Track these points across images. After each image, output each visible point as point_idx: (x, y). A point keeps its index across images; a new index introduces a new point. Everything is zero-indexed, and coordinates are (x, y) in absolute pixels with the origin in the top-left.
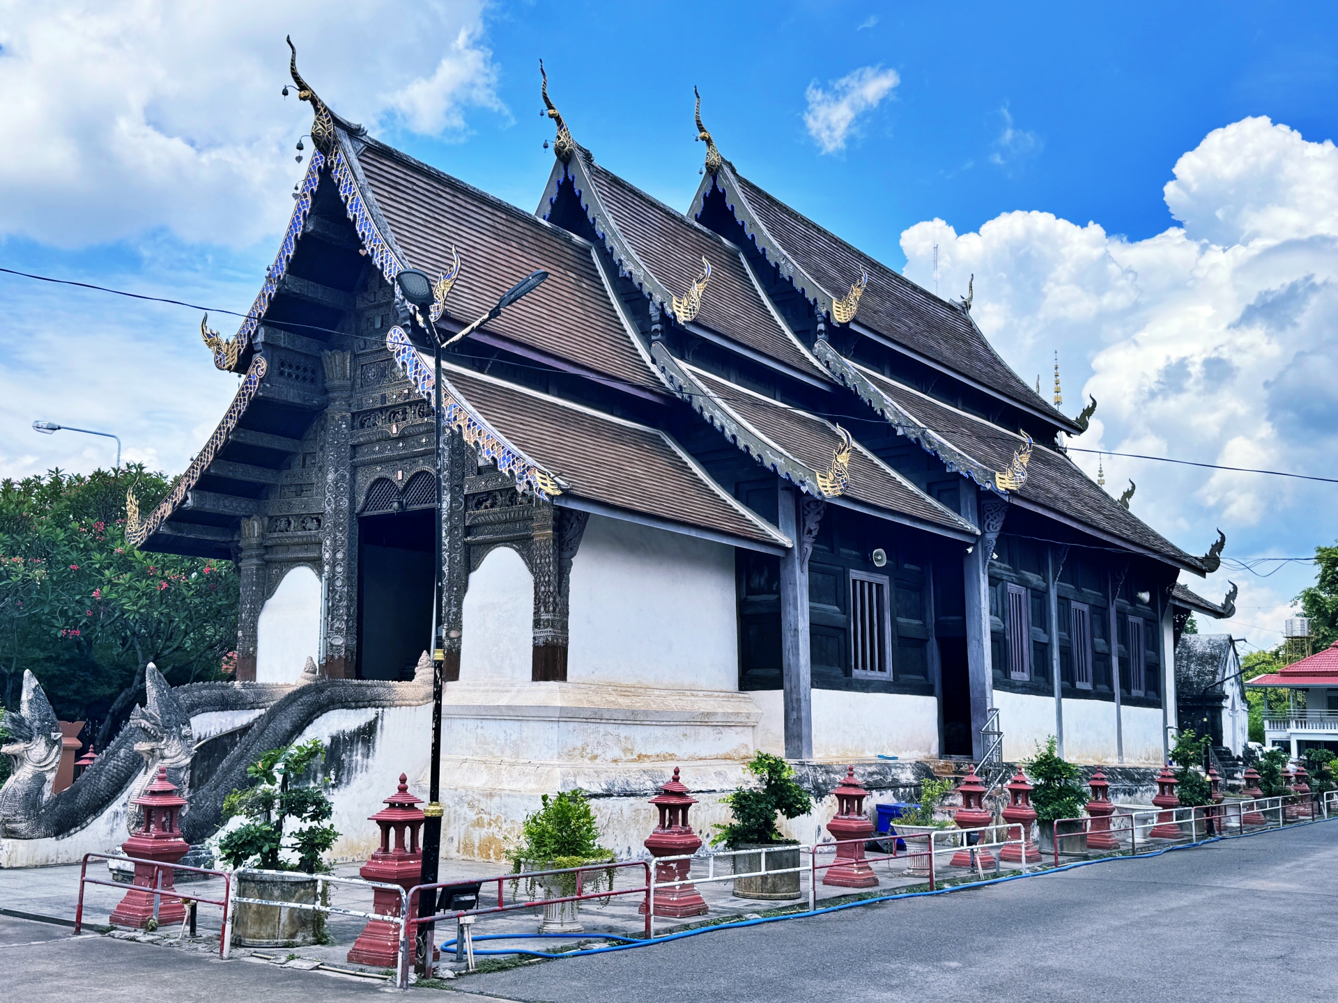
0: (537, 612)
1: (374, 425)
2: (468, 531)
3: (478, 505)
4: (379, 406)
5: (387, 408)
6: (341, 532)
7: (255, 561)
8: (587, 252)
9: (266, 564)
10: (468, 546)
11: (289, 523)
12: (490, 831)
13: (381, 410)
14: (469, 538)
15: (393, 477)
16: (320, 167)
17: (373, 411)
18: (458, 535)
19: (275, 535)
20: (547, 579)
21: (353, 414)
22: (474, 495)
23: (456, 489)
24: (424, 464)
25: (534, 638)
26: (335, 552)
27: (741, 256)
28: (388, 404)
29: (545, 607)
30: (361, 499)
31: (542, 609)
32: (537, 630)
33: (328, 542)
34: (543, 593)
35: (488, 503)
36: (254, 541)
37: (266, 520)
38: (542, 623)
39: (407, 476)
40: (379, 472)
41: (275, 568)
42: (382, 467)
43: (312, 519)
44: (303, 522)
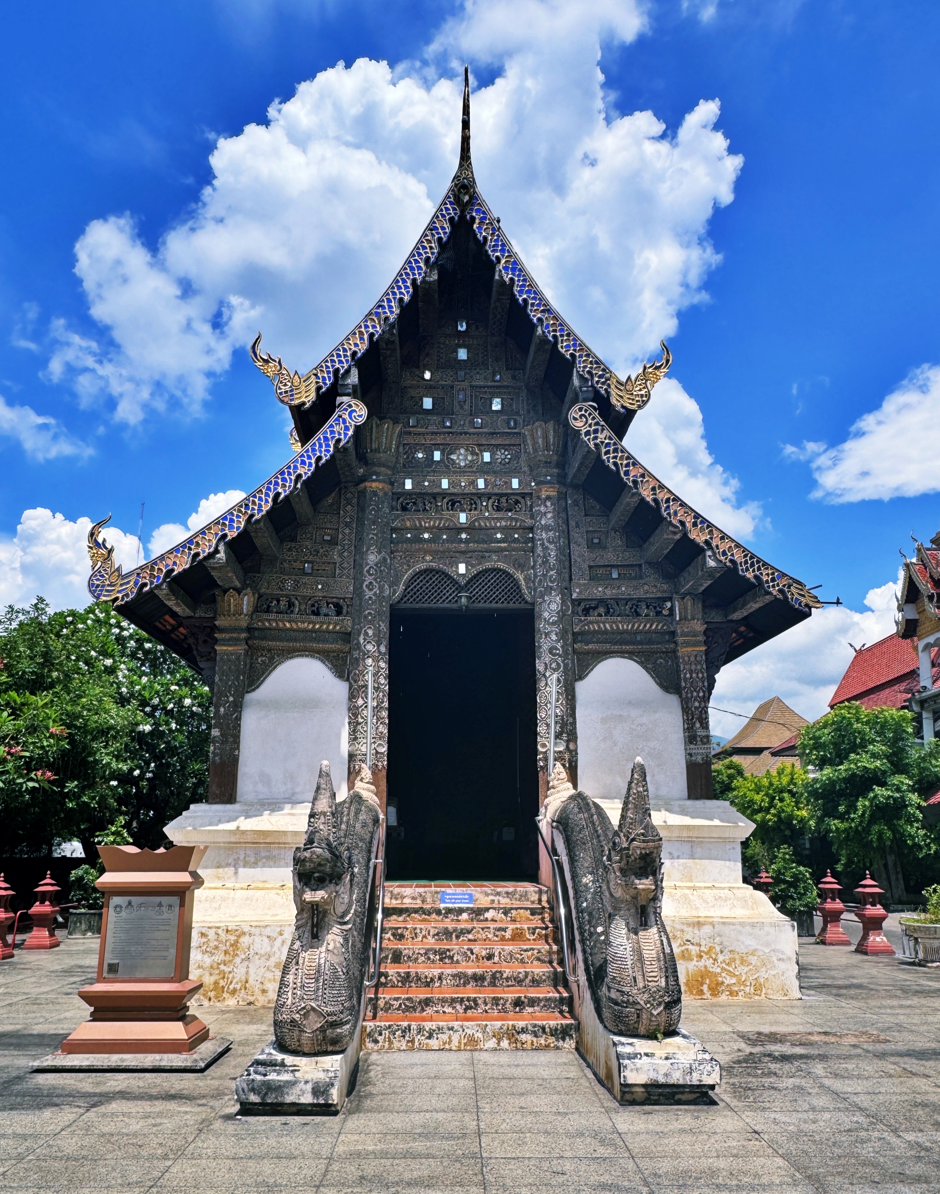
1: (424, 511)
2: (578, 637)
3: (586, 612)
5: (443, 496)
6: (382, 623)
7: (242, 644)
9: (251, 651)
10: (574, 653)
11: (291, 605)
12: (701, 964)
13: (436, 497)
14: (579, 645)
15: (450, 571)
16: (452, 218)
17: (422, 495)
18: (568, 640)
19: (272, 616)
20: (701, 694)
21: (393, 494)
22: (583, 601)
23: (565, 591)
24: (498, 561)
26: (378, 643)
29: (701, 723)
30: (400, 587)
31: (698, 725)
32: (692, 746)
33: (370, 632)
34: (698, 708)
35: (602, 610)
36: (242, 620)
37: (260, 595)
38: (698, 739)
39: (474, 571)
40: (428, 562)
41: (262, 655)
42: (434, 558)
43: (328, 604)
44: (313, 605)
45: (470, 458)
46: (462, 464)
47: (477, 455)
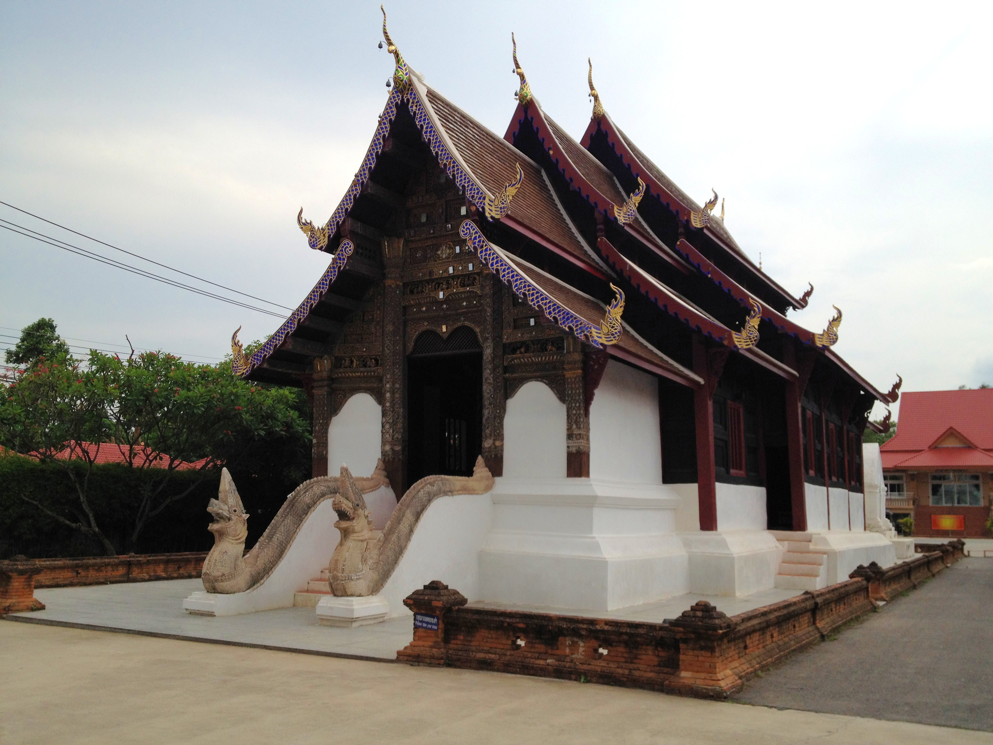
0: (569, 429)
1: (422, 292)
2: (506, 370)
3: (514, 351)
4: (428, 278)
5: (432, 281)
6: (397, 369)
7: (326, 388)
8: (539, 172)
9: (332, 392)
10: (506, 380)
11: (352, 362)
13: (428, 282)
14: (507, 375)
15: (438, 330)
16: (397, 103)
17: (421, 282)
18: (499, 372)
19: (341, 370)
20: (577, 405)
21: (404, 284)
22: (510, 344)
23: (497, 339)
24: (465, 320)
25: (568, 447)
26: (394, 383)
27: (615, 178)
28: (435, 277)
29: (577, 425)
30: (411, 346)
31: (574, 426)
32: (570, 441)
33: (388, 376)
34: (575, 414)
35: (523, 350)
36: (325, 374)
37: (333, 358)
38: (574, 436)
39: (451, 329)
40: (426, 326)
41: (340, 394)
42: (429, 323)
43: (371, 359)
44: (364, 361)
45: (448, 251)
46: (444, 256)
47: (452, 248)
